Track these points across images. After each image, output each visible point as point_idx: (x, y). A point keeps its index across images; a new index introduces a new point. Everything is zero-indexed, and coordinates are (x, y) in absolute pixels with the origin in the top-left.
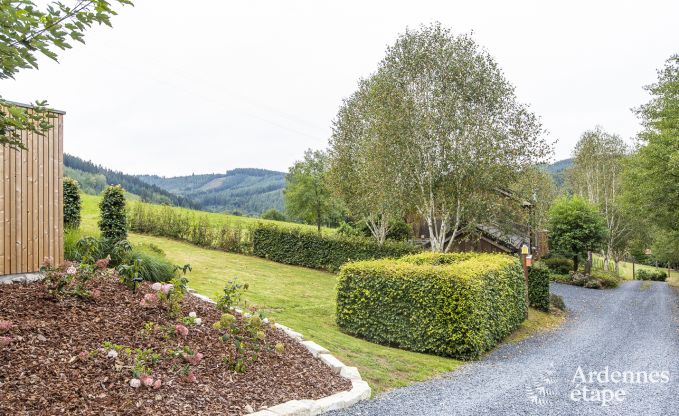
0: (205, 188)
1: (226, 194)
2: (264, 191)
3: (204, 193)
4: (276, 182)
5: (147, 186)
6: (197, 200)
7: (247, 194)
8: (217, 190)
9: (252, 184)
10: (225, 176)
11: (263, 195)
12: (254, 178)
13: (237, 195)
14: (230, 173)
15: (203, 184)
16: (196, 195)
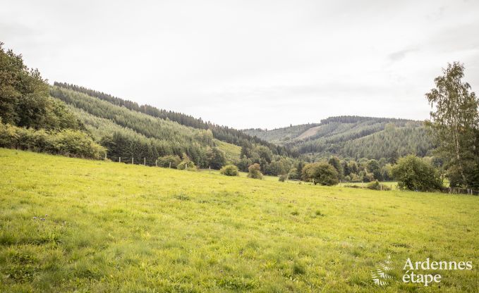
0: (301, 138)
1: (321, 141)
2: (357, 136)
3: (302, 142)
4: (369, 127)
5: (249, 138)
6: (295, 149)
7: (341, 140)
8: (312, 138)
9: (345, 131)
10: (319, 125)
11: (357, 140)
12: (346, 125)
13: (332, 142)
14: (324, 122)
15: (300, 134)
16: (294, 144)
